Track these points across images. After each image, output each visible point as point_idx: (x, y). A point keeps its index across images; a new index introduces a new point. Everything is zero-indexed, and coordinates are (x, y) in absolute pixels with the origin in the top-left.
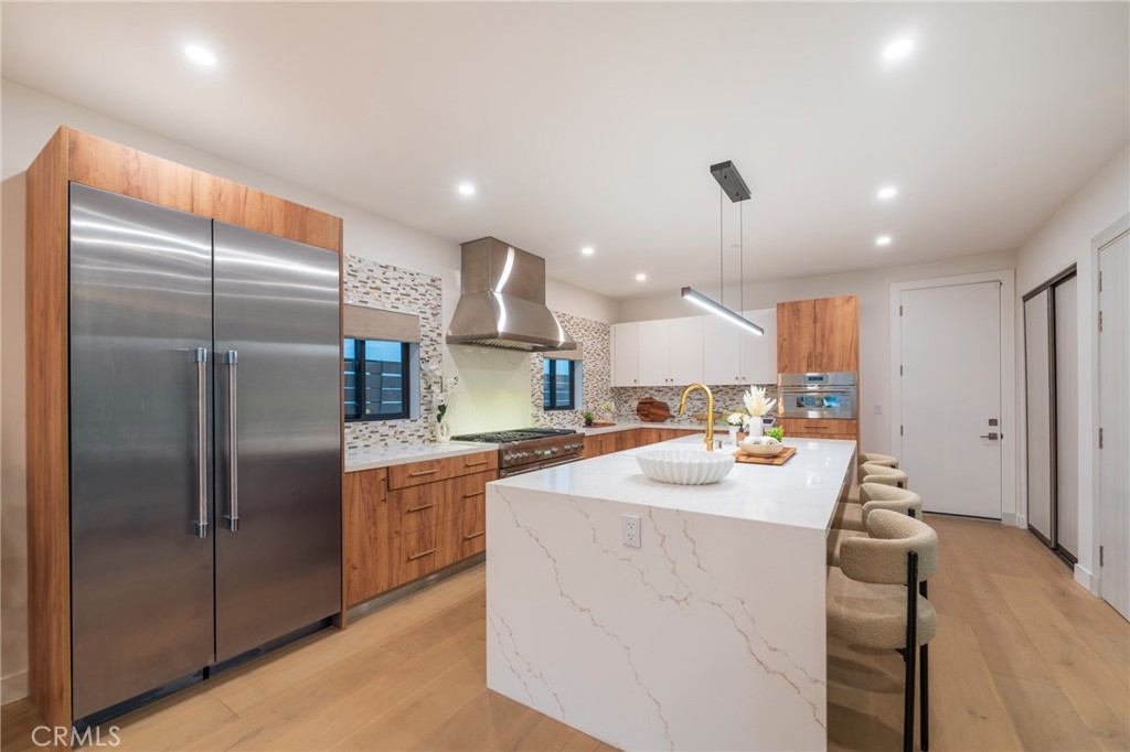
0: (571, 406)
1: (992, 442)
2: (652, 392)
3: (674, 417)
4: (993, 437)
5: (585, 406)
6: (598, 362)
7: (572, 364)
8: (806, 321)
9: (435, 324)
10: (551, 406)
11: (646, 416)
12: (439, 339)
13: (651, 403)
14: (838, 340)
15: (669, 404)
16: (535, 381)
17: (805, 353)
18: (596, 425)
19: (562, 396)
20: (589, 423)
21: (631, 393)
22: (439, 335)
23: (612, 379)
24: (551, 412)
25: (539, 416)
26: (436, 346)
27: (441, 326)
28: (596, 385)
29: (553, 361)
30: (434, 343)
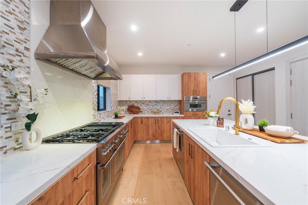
0: (105, 109)
1: (229, 116)
2: (134, 102)
3: (142, 112)
4: (229, 115)
6: (114, 89)
7: (105, 89)
8: (192, 79)
9: (22, 37)
10: (99, 109)
11: (132, 112)
13: (133, 107)
14: (201, 86)
15: (140, 107)
16: (94, 96)
17: (192, 90)
20: (116, 117)
21: (125, 103)
22: (27, 49)
23: (118, 97)
24: (99, 112)
25: (95, 115)
26: (23, 58)
27: (29, 41)
28: (114, 99)
29: (98, 87)
30: (20, 54)
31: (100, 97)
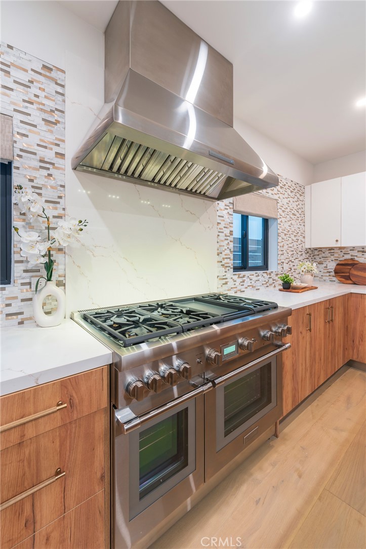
0: (265, 266)
5: (280, 267)
6: (293, 222)
7: (266, 222)
9: (50, 138)
10: (243, 265)
11: (348, 278)
12: (58, 161)
13: (353, 265)
16: (222, 237)
18: (297, 290)
19: (255, 258)
20: (287, 286)
21: (327, 254)
22: (61, 155)
23: (307, 240)
24: (243, 273)
25: (227, 279)
26: (52, 171)
27: (63, 141)
28: (291, 245)
29: (245, 219)
30: (48, 166)
31: (249, 241)
